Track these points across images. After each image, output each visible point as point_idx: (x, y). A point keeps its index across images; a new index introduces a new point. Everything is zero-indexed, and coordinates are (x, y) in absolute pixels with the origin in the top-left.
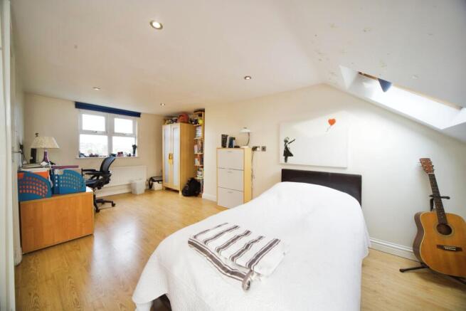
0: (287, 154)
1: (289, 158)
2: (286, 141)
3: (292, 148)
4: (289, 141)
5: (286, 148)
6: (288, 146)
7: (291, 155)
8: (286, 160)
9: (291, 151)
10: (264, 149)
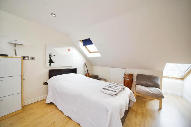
0: (51, 62)
1: (52, 64)
2: (50, 55)
3: (53, 59)
4: (52, 55)
5: (50, 59)
6: (51, 58)
7: (53, 62)
8: (50, 65)
9: (53, 60)
10: (33, 58)
